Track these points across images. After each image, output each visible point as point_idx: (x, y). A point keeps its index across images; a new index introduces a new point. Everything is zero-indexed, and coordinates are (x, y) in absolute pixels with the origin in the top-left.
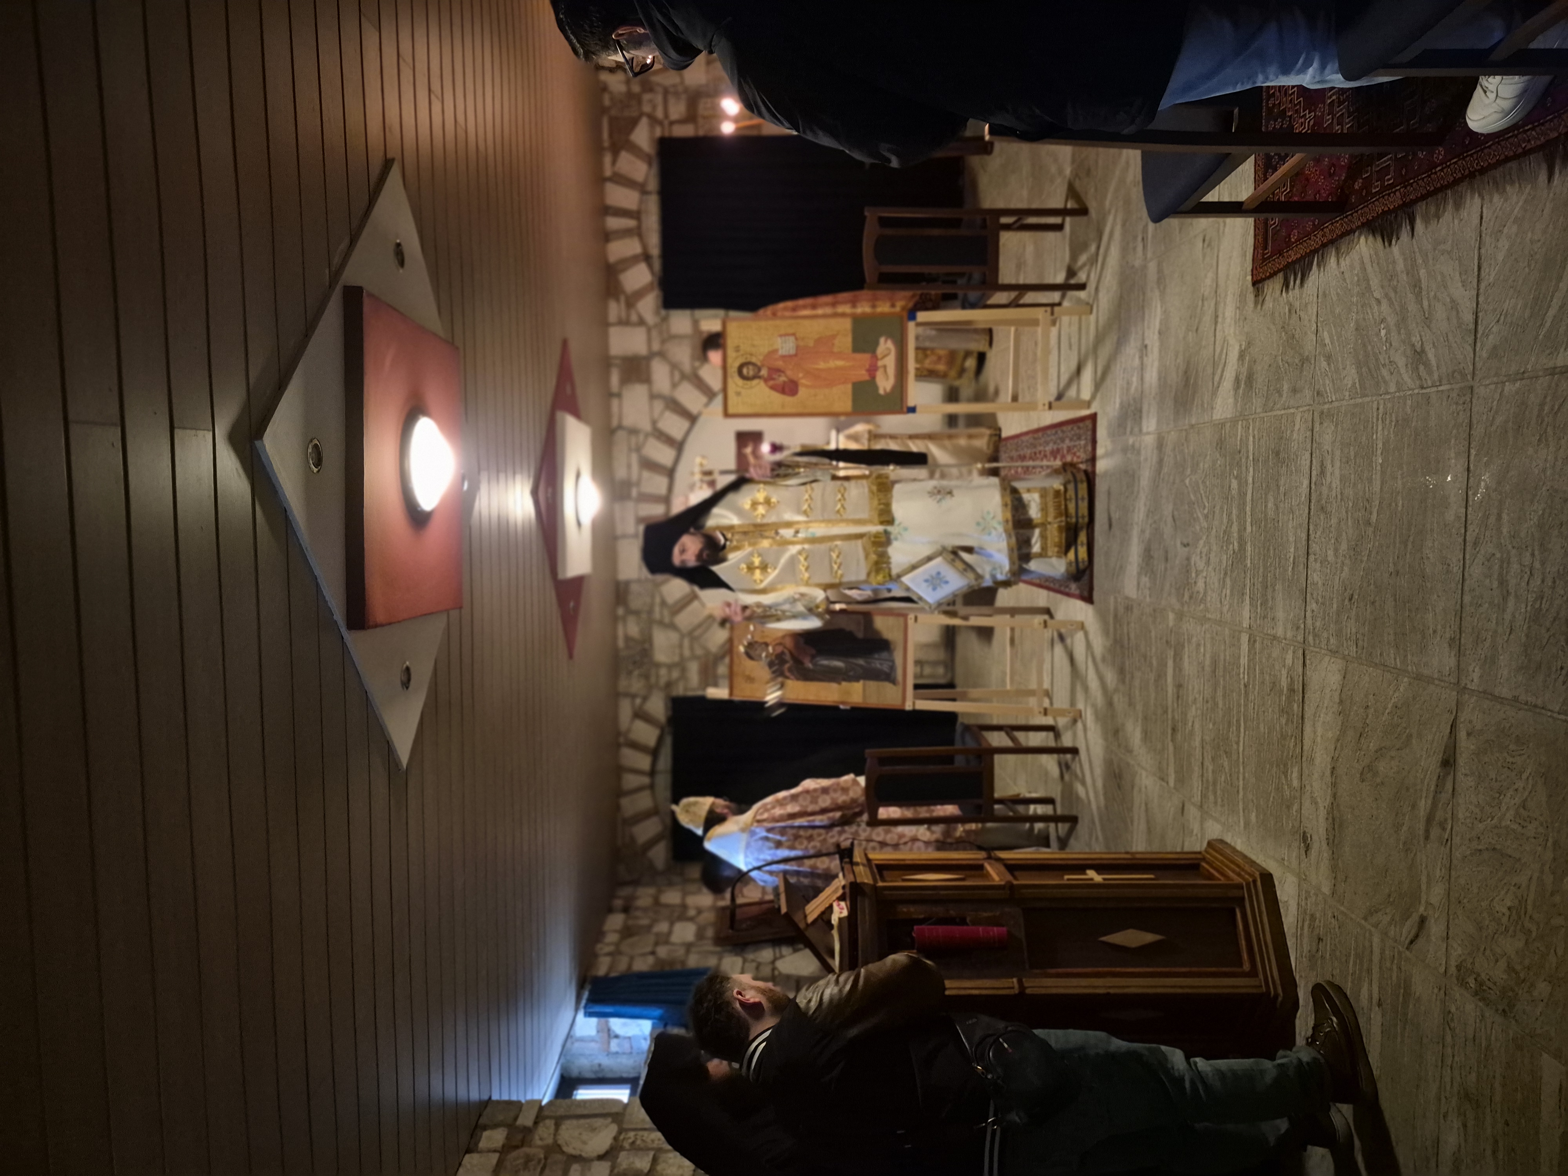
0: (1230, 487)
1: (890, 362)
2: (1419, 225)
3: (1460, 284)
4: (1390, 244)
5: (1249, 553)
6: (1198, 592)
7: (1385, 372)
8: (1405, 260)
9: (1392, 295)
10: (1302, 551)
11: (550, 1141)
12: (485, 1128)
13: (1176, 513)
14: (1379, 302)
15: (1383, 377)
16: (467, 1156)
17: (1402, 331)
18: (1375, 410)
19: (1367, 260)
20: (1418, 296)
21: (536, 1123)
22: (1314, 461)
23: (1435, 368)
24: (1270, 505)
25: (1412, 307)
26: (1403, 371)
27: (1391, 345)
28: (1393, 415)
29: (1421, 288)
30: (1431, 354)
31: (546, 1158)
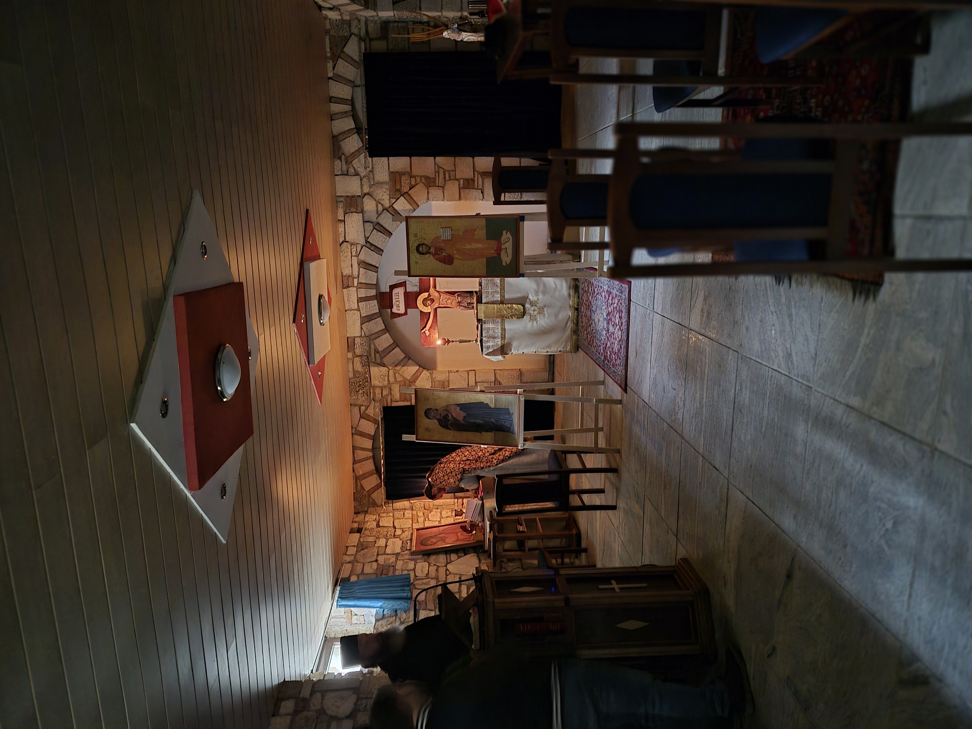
0: (696, 370)
1: (509, 246)
2: (793, 284)
3: (810, 329)
4: (779, 284)
5: (704, 413)
6: (679, 419)
7: (773, 354)
8: (786, 298)
9: (779, 313)
10: (730, 427)
11: (318, 707)
12: (283, 700)
13: (670, 368)
14: (772, 312)
15: (771, 356)
16: (274, 718)
17: (782, 337)
18: (767, 372)
19: (768, 285)
20: (791, 321)
21: (311, 695)
22: (737, 381)
23: (796, 367)
24: (715, 393)
25: (788, 328)
26: (781, 359)
27: (776, 341)
28: (776, 380)
29: (792, 318)
30: (794, 358)
31: (317, 718)
